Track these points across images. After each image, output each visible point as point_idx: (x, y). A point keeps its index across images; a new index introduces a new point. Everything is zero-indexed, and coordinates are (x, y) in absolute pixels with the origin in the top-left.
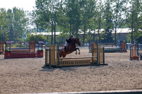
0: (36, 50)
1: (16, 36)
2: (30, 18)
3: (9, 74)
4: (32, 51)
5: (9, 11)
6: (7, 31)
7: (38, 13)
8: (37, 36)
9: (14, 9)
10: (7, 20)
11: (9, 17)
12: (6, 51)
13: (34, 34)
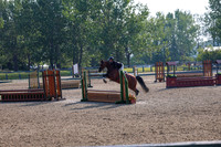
0: (215, 73)
1: (181, 54)
2: (201, 24)
3: (176, 112)
4: (208, 75)
5: (170, 16)
6: (167, 46)
7: (213, 17)
8: (214, 53)
9: (177, 13)
10: (167, 29)
11: (170, 25)
12: (169, 77)
13: (209, 50)
